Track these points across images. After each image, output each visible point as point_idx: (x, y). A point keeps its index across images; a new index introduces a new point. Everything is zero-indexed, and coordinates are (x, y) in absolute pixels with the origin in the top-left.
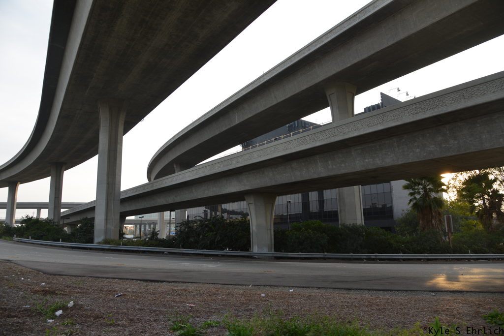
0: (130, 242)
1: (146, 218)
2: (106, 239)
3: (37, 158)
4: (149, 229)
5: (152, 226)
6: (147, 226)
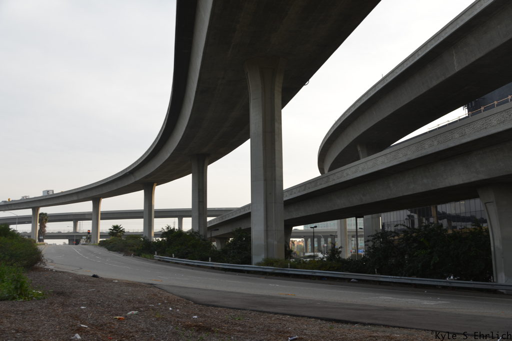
0: (300, 264)
1: (320, 228)
2: (267, 258)
3: (174, 150)
4: (325, 245)
5: (329, 240)
6: (323, 240)
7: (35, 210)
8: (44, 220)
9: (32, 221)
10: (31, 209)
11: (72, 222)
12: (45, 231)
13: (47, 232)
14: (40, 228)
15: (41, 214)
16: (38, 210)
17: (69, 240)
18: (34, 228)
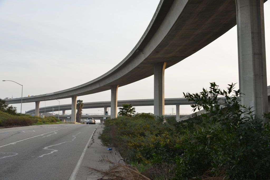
7: (74, 98)
8: (80, 106)
9: (72, 108)
10: (71, 99)
11: (104, 108)
12: (81, 113)
13: (82, 115)
14: (78, 111)
15: (78, 101)
16: (76, 98)
17: (101, 120)
18: (73, 112)
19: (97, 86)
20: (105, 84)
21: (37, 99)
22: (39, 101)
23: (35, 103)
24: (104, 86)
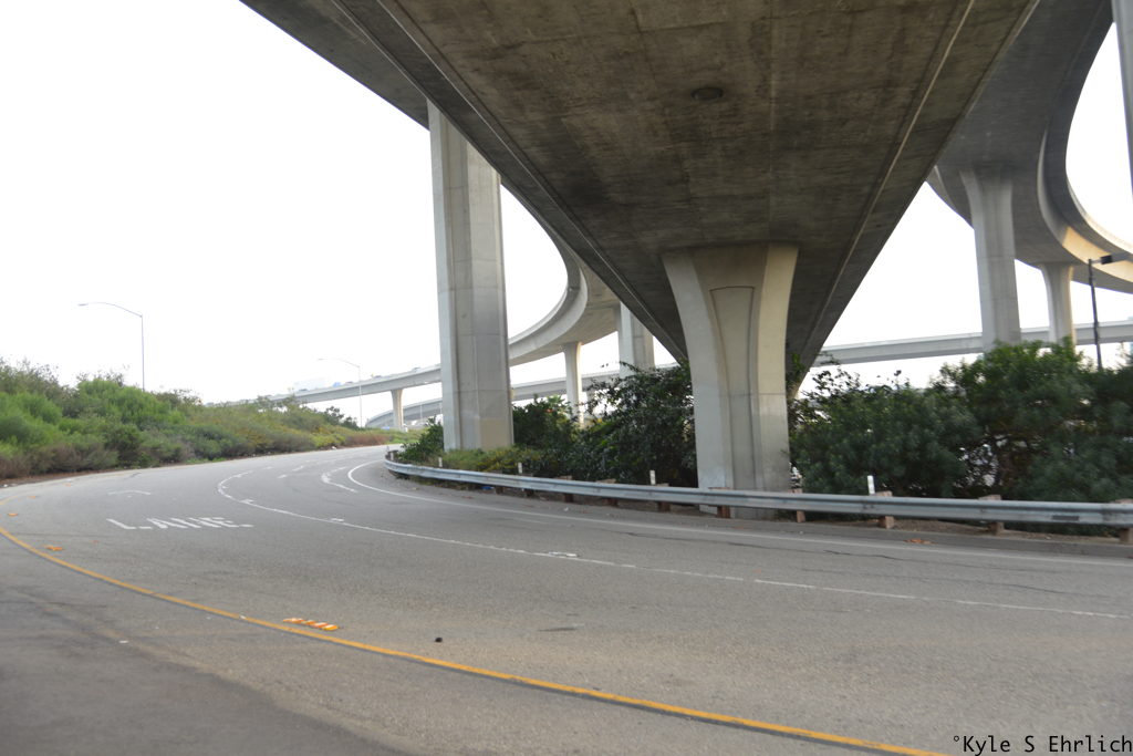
19: (532, 347)
20: (546, 342)
21: (395, 386)
22: (401, 389)
23: (389, 393)
24: (547, 346)
